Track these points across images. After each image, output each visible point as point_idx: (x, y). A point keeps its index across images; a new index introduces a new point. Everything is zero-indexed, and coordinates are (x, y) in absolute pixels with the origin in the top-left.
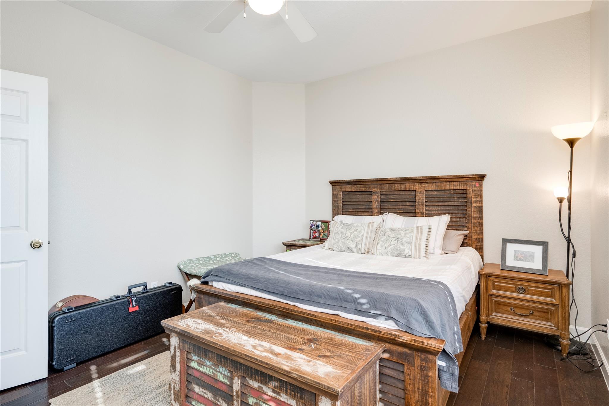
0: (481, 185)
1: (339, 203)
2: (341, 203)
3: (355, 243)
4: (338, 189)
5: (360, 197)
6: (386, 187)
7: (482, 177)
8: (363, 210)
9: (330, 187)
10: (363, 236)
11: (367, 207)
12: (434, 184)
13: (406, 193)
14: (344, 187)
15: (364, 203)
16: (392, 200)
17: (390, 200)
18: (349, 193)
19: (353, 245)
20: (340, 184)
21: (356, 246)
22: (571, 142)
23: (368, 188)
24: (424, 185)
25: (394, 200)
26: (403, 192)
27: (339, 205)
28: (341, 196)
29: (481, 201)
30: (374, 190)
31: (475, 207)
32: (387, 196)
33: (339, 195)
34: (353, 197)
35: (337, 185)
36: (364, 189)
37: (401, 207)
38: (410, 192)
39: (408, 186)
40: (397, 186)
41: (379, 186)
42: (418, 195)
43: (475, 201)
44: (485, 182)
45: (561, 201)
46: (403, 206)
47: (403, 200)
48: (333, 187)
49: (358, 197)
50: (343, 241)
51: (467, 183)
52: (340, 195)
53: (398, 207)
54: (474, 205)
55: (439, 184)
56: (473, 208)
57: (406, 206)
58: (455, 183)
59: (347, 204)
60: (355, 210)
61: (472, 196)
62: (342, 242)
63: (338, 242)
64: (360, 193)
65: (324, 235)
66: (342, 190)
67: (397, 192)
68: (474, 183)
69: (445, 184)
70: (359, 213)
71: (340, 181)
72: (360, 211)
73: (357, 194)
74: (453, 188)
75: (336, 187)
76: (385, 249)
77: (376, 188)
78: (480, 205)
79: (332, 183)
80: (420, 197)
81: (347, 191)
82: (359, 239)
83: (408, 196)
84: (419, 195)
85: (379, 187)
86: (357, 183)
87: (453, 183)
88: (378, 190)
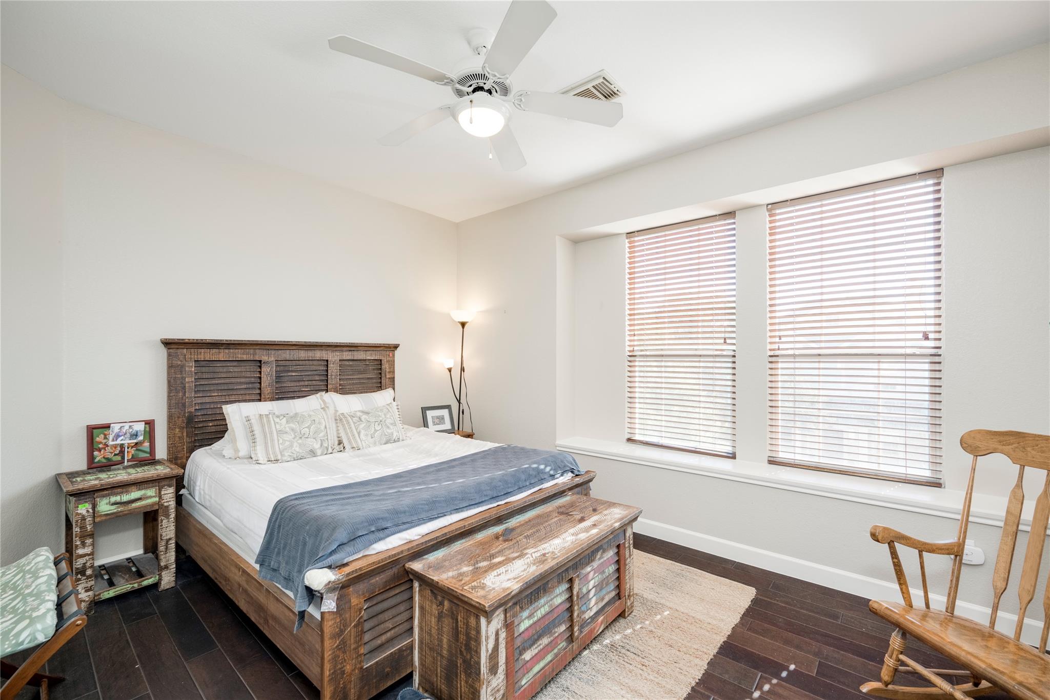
0: (394, 355)
1: (189, 382)
2: (192, 382)
3: (320, 441)
4: (185, 355)
5: (236, 369)
6: (287, 355)
7: (396, 347)
8: (242, 392)
9: (163, 352)
10: (326, 427)
11: (250, 386)
12: (350, 353)
13: (315, 363)
14: (201, 353)
15: (243, 380)
16: (294, 374)
17: (290, 374)
18: (211, 362)
19: (317, 443)
20: (193, 346)
21: (322, 445)
22: (463, 325)
23: (254, 354)
24: (338, 354)
25: (297, 374)
26: (311, 362)
27: (187, 385)
28: (193, 369)
29: (394, 372)
30: (264, 358)
31: (389, 378)
32: (286, 368)
33: (189, 366)
34: (221, 370)
35: (183, 347)
36: (245, 357)
37: (306, 383)
38: (320, 363)
39: (318, 354)
40: (303, 354)
41: (273, 352)
42: (330, 365)
43: (389, 372)
44: (397, 352)
45: (450, 370)
46: (310, 382)
47: (309, 373)
48: (171, 351)
49: (232, 370)
50: (300, 441)
51: (382, 352)
52: (191, 367)
53: (302, 383)
54: (388, 376)
55: (355, 353)
56: (387, 380)
57: (314, 382)
58: (371, 352)
59: (206, 383)
60: (224, 394)
61: (385, 366)
62: (300, 445)
63: (291, 446)
64: (235, 364)
65: (137, 452)
66: (196, 357)
67: (301, 362)
68: (388, 353)
69: (362, 353)
70: (233, 397)
71: (191, 341)
72: (235, 393)
73: (228, 365)
74: (369, 358)
75: (179, 351)
76: (372, 438)
77: (268, 355)
78: (393, 376)
79: (167, 344)
80: (333, 369)
81: (207, 359)
82: (322, 435)
83: (318, 368)
84: (332, 365)
85: (274, 354)
86: (232, 346)
87: (369, 352)
88: (273, 359)
